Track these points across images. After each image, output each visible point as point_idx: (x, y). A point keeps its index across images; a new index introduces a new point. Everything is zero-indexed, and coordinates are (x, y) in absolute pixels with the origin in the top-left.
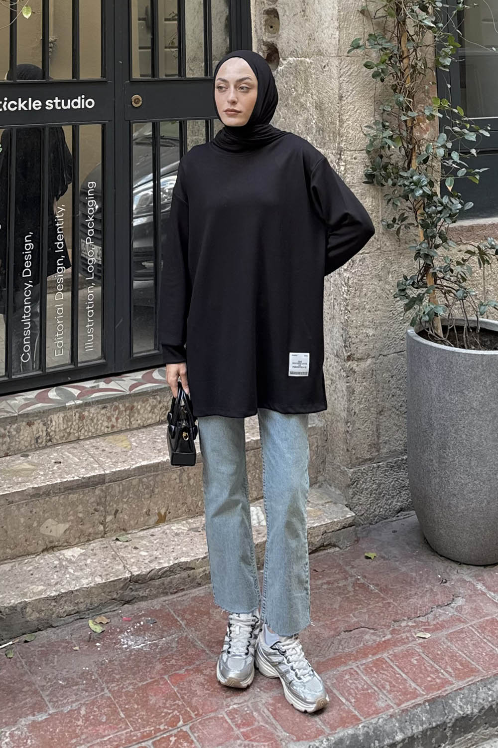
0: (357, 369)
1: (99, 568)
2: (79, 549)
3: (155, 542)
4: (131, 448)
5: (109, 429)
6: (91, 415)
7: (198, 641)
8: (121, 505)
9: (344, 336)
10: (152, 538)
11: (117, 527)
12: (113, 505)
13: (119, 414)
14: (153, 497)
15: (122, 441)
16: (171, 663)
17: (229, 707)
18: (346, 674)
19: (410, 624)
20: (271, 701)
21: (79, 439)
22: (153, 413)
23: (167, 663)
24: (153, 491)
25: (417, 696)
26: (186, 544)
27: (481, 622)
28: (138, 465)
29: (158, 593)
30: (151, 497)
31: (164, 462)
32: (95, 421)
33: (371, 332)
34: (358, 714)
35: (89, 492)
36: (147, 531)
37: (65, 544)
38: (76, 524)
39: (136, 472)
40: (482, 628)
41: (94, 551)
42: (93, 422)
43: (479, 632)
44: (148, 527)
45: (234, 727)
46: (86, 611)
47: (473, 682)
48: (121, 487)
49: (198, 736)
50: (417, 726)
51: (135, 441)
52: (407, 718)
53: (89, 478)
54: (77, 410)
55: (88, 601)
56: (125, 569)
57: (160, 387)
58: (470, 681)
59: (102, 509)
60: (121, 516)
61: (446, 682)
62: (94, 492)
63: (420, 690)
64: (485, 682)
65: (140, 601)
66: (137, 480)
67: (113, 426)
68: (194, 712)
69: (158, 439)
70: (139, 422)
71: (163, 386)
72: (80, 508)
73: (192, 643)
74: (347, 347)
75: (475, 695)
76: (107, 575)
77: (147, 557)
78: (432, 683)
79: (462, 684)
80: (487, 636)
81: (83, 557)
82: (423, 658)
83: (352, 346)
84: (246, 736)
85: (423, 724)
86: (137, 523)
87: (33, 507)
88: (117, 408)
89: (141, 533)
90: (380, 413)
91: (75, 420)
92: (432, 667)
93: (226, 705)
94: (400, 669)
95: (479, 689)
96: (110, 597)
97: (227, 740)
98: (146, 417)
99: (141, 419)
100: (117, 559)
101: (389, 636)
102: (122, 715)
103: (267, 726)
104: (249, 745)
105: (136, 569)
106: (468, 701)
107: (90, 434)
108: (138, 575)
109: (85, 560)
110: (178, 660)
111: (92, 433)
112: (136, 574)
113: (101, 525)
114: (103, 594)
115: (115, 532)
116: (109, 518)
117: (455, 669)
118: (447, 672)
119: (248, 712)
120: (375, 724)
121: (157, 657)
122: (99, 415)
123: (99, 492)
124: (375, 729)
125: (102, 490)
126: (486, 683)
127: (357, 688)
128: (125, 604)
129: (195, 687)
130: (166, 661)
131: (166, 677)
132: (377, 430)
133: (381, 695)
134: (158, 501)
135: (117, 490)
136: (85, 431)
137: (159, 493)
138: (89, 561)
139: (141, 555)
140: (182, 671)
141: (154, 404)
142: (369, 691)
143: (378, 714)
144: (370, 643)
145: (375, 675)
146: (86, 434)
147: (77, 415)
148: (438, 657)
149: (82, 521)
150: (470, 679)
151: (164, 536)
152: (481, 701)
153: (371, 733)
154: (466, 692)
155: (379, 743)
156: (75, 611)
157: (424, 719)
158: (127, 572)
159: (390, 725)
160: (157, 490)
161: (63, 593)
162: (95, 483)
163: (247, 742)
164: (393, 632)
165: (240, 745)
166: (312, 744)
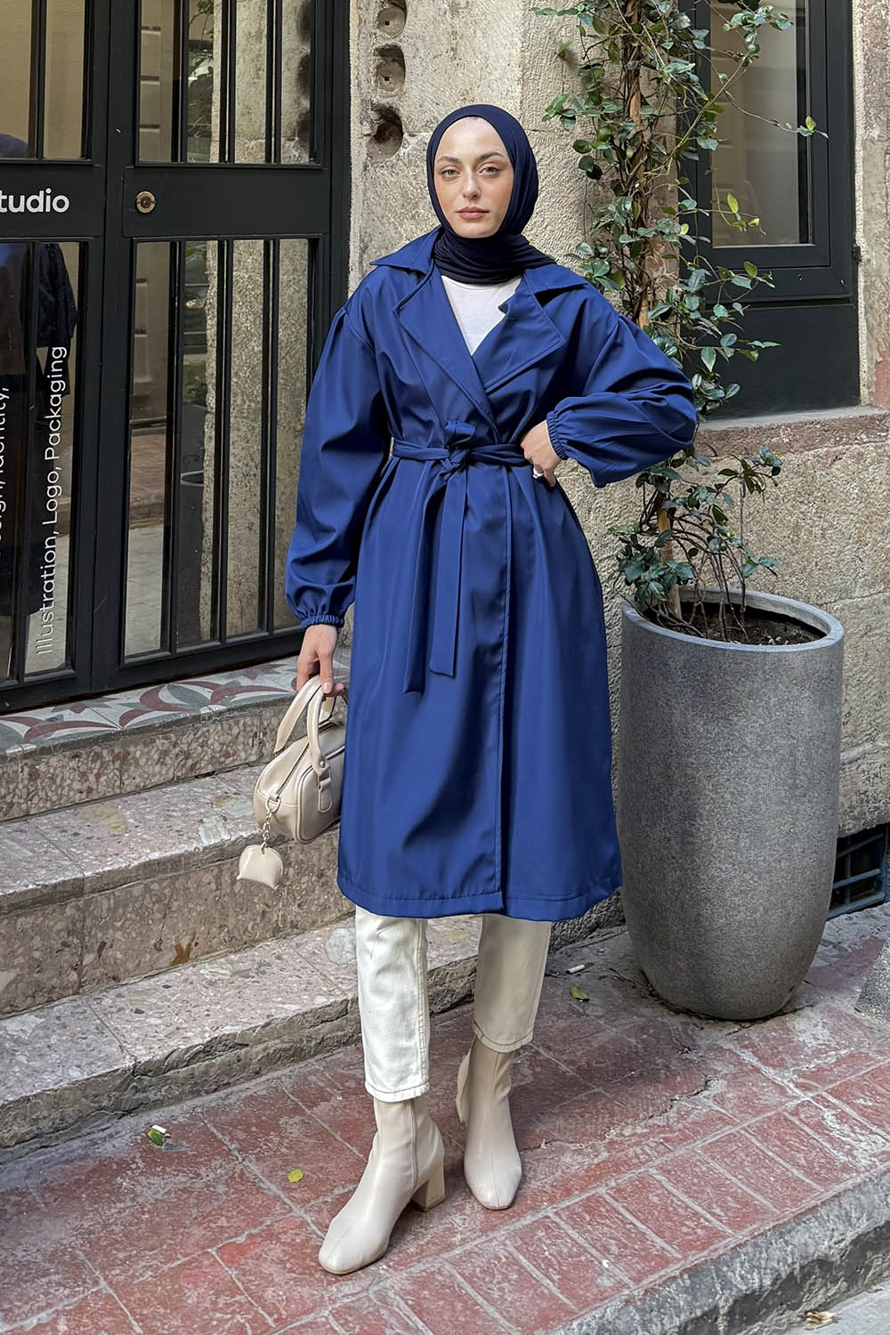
1: (74, 1052)
2: (32, 1017)
3: (173, 999)
4: (127, 828)
5: (84, 796)
6: (52, 771)
7: (264, 1179)
8: (111, 931)
10: (167, 992)
11: (102, 975)
12: (96, 934)
13: (101, 767)
14: (168, 917)
15: (108, 817)
16: (219, 1223)
17: (334, 1302)
18: (538, 1228)
19: (639, 1130)
20: (410, 1287)
21: (27, 815)
22: (162, 763)
23: (212, 1225)
24: (169, 907)
25: (668, 1263)
26: (229, 1000)
27: (759, 1121)
28: (144, 859)
29: (183, 1092)
30: (164, 917)
31: (190, 853)
32: (58, 782)
34: (566, 1301)
35: (54, 911)
36: (156, 979)
37: (8, 1009)
38: (27, 970)
39: (140, 872)
40: (762, 1133)
41: (63, 1020)
42: (55, 782)
43: (757, 1139)
44: (156, 972)
46: (53, 1132)
47: (762, 1231)
48: (112, 902)
50: (671, 1318)
51: (133, 815)
52: (654, 1303)
53: (55, 886)
54: (26, 761)
55: (56, 1114)
56: (122, 1051)
57: (174, 718)
58: (755, 1230)
59: (76, 941)
60: (108, 953)
61: (715, 1235)
62: (63, 912)
63: (673, 1252)
64: (781, 1231)
65: (150, 1110)
66: (142, 886)
67: (90, 790)
68: (271, 1315)
69: (173, 811)
70: (138, 780)
71: (182, 716)
72: (37, 942)
73: (253, 1183)
75: (764, 1255)
76: (92, 1063)
77: (162, 1028)
78: (691, 1237)
79: (742, 1236)
80: (774, 1146)
81: (41, 1033)
82: (669, 1193)
85: (680, 1312)
86: (139, 965)
88: (98, 756)
89: (145, 984)
91: (22, 780)
92: (687, 1207)
93: (330, 1299)
94: (631, 1213)
95: (771, 1244)
96: (96, 1105)
98: (151, 771)
99: (140, 776)
100: (106, 1032)
101: (605, 1155)
102: (137, 1329)
105: (144, 1052)
106: (754, 1266)
107: (48, 805)
108: (148, 1062)
109: (47, 1037)
110: (233, 1217)
111: (53, 803)
112: (143, 1059)
113: (73, 972)
114: (83, 1100)
115: (98, 983)
116: (89, 958)
117: (726, 1209)
118: (713, 1214)
119: (371, 1309)
120: (601, 1318)
121: (191, 1215)
122: (64, 770)
123: (73, 911)
124: (601, 1328)
125: (78, 908)
126: (781, 1233)
127: (560, 1253)
128: (123, 1115)
129: (267, 1269)
130: (210, 1221)
131: (212, 1251)
133: (603, 1264)
134: (176, 924)
135: (105, 906)
136: (41, 799)
137: (179, 910)
138: (53, 1040)
139: (150, 1025)
140: (241, 1239)
141: (165, 748)
142: (583, 1258)
143: (602, 1300)
144: (573, 1169)
145: (589, 1227)
146: (41, 805)
147: (26, 770)
148: (694, 1188)
149: (39, 966)
150: (754, 1226)
151: (189, 987)
152: (776, 1265)
154: (750, 1249)
156: (32, 1135)
157: (682, 1303)
158: (128, 1057)
159: (626, 1318)
160: (176, 904)
161: (11, 1102)
162: (66, 894)
164: (610, 1146)
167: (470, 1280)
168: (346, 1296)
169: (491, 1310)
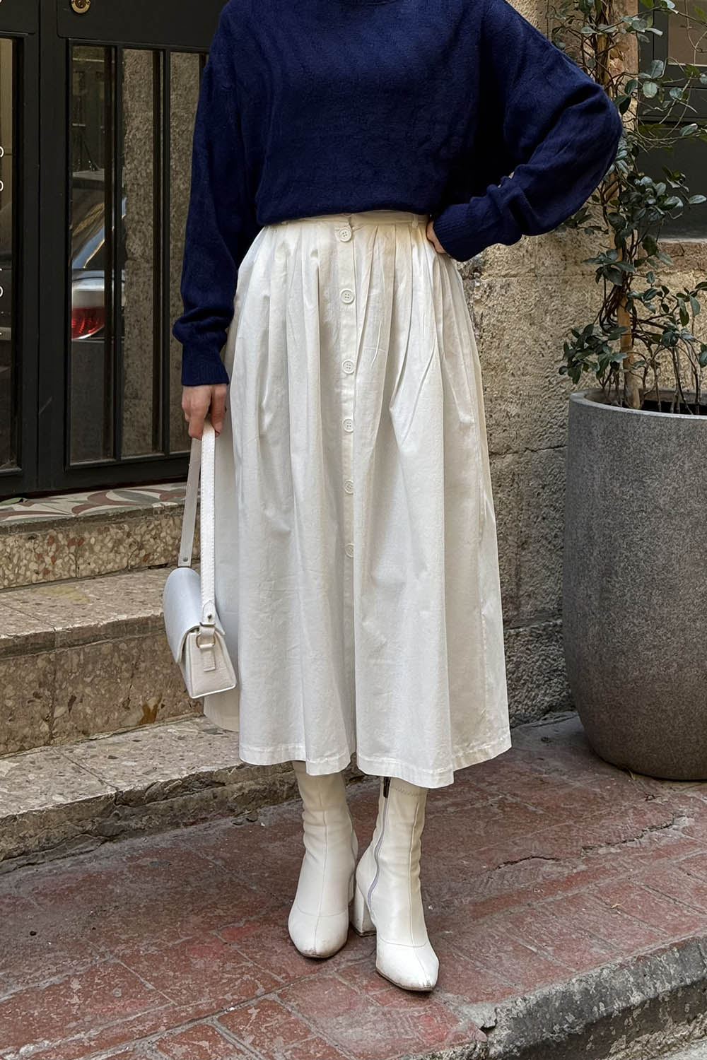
1: (54, 785)
3: (145, 749)
4: (89, 600)
5: (41, 576)
8: (81, 686)
10: (138, 744)
11: (73, 729)
12: (66, 687)
13: (57, 550)
14: (136, 676)
16: (216, 913)
19: (613, 851)
23: (210, 915)
24: (136, 667)
26: (201, 749)
28: (112, 620)
29: (163, 823)
30: (132, 677)
32: (15, 562)
35: (26, 662)
36: (125, 735)
39: (109, 631)
41: (37, 764)
42: (11, 561)
44: (125, 729)
46: (39, 851)
48: (82, 658)
49: (298, 1005)
50: (663, 982)
51: (92, 593)
52: (647, 970)
53: (27, 638)
56: (103, 784)
57: (127, 510)
59: (47, 693)
60: (80, 707)
62: (35, 664)
63: (658, 932)
65: (132, 837)
66: (111, 645)
67: (47, 572)
68: (279, 974)
70: (93, 565)
72: (10, 690)
73: (244, 887)
76: (73, 792)
77: (138, 768)
78: (675, 923)
81: (18, 772)
82: (650, 893)
85: (671, 979)
86: (107, 722)
88: (53, 540)
89: (116, 739)
96: (80, 829)
97: (351, 1006)
98: (105, 558)
99: (95, 562)
100: (84, 772)
102: (150, 986)
104: (390, 1012)
105: (125, 784)
108: (130, 792)
110: (228, 909)
111: (11, 581)
112: (125, 789)
113: (44, 723)
114: (69, 823)
115: (68, 736)
116: (60, 711)
121: (187, 909)
122: (22, 551)
123: (44, 663)
124: (599, 985)
125: (49, 661)
128: (106, 841)
129: (269, 943)
130: (207, 912)
131: (213, 932)
134: (145, 684)
135: (75, 661)
137: (146, 670)
138: (31, 777)
139: (126, 766)
140: (241, 924)
141: (118, 537)
143: (598, 963)
144: (553, 876)
149: (11, 715)
151: (159, 741)
153: (592, 991)
155: (606, 1006)
157: (672, 972)
158: (109, 787)
159: (620, 979)
160: (143, 665)
162: (37, 646)
163: (386, 1009)
164: (588, 860)
165: (375, 1014)
166: (499, 1005)
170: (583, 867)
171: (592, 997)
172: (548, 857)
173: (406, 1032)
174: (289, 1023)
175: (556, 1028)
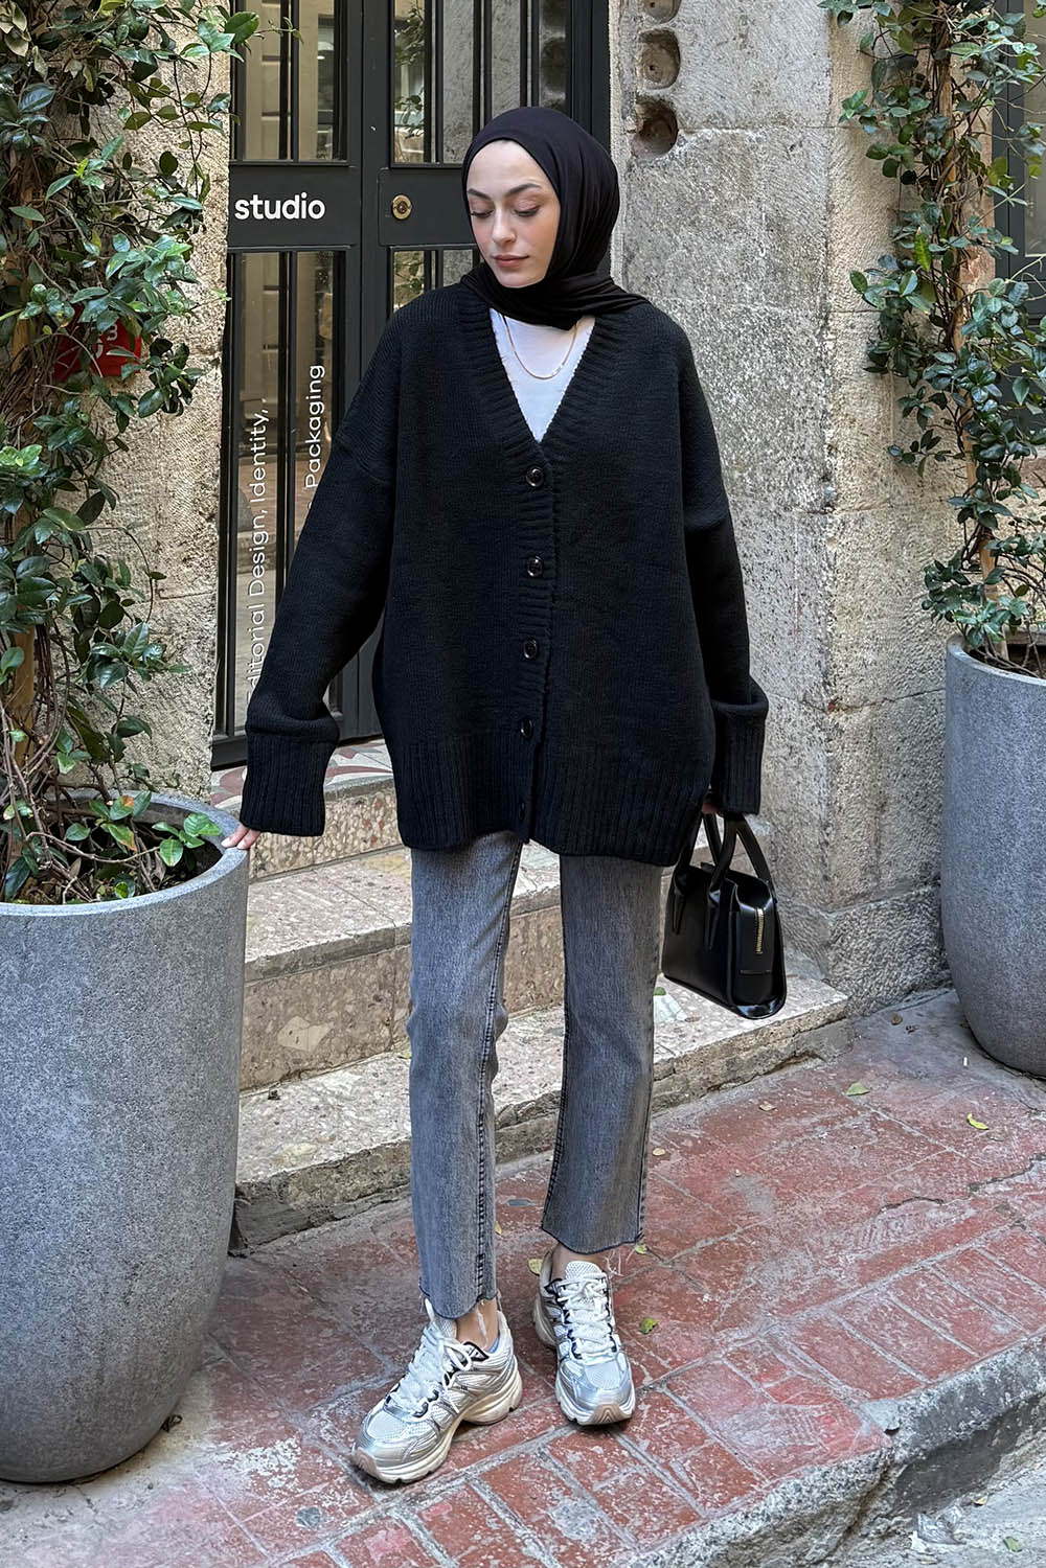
0: (845, 726)
2: (349, 1073)
5: (369, 845)
6: (336, 817)
9: (823, 664)
13: (384, 815)
17: (726, 1346)
18: (918, 1280)
20: (800, 1334)
32: (343, 830)
33: (870, 657)
34: (966, 1349)
37: (323, 1064)
38: (341, 1025)
42: (339, 830)
45: (751, 1382)
49: (690, 1400)
53: (367, 936)
59: (388, 995)
62: (375, 964)
67: (374, 839)
68: (665, 1358)
72: (350, 994)
74: (829, 684)
81: (362, 1089)
83: (838, 682)
84: (779, 1395)
87: (266, 995)
88: (381, 803)
90: (882, 808)
93: (721, 1343)
94: (1012, 1267)
97: (746, 1403)
103: (809, 1376)
104: (788, 1410)
107: (334, 854)
109: (369, 1092)
111: (338, 852)
113: (385, 1028)
119: (766, 1353)
120: (1002, 1363)
122: (350, 817)
123: (385, 963)
124: (1004, 1372)
125: (389, 960)
127: (946, 1302)
132: (876, 841)
133: (994, 1314)
136: (326, 848)
142: (972, 1308)
143: (1001, 1346)
144: (941, 1225)
145: (971, 1280)
149: (352, 1021)
153: (998, 1380)
155: (1012, 1396)
159: (1026, 1364)
161: (352, 1156)
163: (784, 1406)
164: (975, 1203)
165: (772, 1412)
166: (903, 1402)
167: (859, 1327)
168: (736, 1341)
169: (889, 1356)
170: (971, 1212)
171: (997, 1388)
172: (933, 1197)
173: (808, 1437)
174: (683, 1423)
175: (962, 1425)
